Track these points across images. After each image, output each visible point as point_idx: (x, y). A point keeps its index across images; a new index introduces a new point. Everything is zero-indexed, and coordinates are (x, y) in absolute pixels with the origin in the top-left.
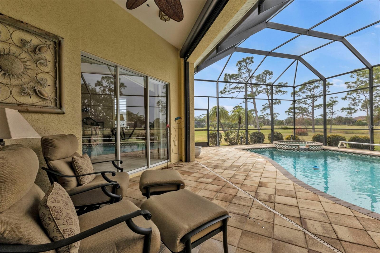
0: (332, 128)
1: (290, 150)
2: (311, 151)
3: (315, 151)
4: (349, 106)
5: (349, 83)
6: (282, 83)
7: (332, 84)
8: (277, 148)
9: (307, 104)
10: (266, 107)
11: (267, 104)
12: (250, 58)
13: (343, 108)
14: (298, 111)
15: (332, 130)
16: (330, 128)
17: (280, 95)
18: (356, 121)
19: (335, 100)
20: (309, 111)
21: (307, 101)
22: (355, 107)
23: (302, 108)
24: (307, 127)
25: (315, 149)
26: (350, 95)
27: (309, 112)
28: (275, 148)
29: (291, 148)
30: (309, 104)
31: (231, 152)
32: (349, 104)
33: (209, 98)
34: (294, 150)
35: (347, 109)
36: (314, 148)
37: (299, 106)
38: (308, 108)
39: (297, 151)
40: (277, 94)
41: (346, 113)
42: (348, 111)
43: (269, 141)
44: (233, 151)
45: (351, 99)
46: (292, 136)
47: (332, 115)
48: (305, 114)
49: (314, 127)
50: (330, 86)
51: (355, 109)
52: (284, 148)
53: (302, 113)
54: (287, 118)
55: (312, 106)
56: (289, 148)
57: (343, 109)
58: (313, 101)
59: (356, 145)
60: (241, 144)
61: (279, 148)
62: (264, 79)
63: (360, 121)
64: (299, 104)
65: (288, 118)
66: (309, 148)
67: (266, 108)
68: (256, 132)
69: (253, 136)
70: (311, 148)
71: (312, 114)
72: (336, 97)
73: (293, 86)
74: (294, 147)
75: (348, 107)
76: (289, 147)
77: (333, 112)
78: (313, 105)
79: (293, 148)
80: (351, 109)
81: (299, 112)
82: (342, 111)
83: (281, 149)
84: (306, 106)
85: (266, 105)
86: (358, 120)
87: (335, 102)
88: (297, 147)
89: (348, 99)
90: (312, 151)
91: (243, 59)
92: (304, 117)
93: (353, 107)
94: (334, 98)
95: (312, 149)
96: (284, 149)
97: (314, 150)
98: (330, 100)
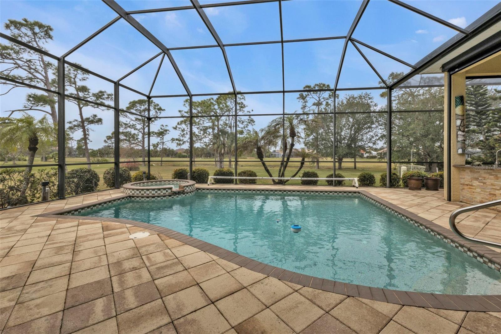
0: (163, 160)
1: (158, 197)
2: (186, 194)
3: (190, 193)
4: (179, 137)
5: (182, 112)
6: (105, 92)
7: (164, 110)
8: (133, 197)
9: (137, 129)
10: (75, 126)
11: (77, 120)
12: (45, 27)
13: (173, 138)
14: (125, 138)
15: (163, 162)
16: (161, 160)
17: (103, 110)
18: (177, 153)
19: (165, 129)
20: (138, 138)
21: (135, 126)
22: (183, 138)
23: (130, 134)
24: (135, 159)
26: (180, 125)
27: (139, 140)
28: (130, 197)
29: (160, 194)
30: (139, 130)
31: (26, 230)
32: (179, 134)
34: (164, 196)
35: (177, 140)
37: (125, 131)
38: (138, 135)
39: (169, 198)
40: (97, 107)
41: (176, 144)
42: (177, 142)
43: (106, 185)
44: (31, 227)
45: (180, 130)
46: (144, 173)
47: (163, 145)
48: (133, 142)
49: (144, 159)
50: (162, 111)
51: (184, 141)
52: (148, 194)
53: (129, 141)
54: (102, 147)
55: (142, 132)
56: (156, 194)
57: (173, 140)
58: (143, 126)
59: (224, 179)
60: (45, 200)
61: (138, 197)
62: (71, 77)
63: (180, 153)
64: (126, 128)
65: (105, 146)
66: (183, 191)
67: (76, 128)
68: (81, 169)
69: (74, 177)
70: (186, 189)
71: (142, 142)
72: (166, 126)
73: (148, 94)
74: (165, 192)
75: (177, 137)
76: (156, 192)
77: (164, 142)
78: (144, 131)
79: (164, 194)
80: (180, 140)
81: (126, 140)
82: (172, 142)
83: (142, 197)
84: (136, 132)
85: (75, 123)
86: (179, 152)
87: (166, 131)
88: (169, 191)
89: (177, 128)
91: (26, 20)
92: (132, 146)
93: (181, 138)
94: (165, 126)
96: (148, 197)
98: (161, 129)
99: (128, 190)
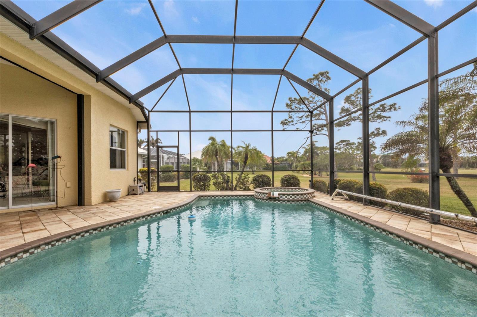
1: (260, 199)
2: (282, 202)
3: (288, 201)
25: (288, 199)
33: (179, 132)
34: (263, 199)
36: (286, 197)
66: (279, 198)
70: (281, 197)
90: (284, 201)
95: (283, 199)
97: (286, 201)
99: (262, 194)
